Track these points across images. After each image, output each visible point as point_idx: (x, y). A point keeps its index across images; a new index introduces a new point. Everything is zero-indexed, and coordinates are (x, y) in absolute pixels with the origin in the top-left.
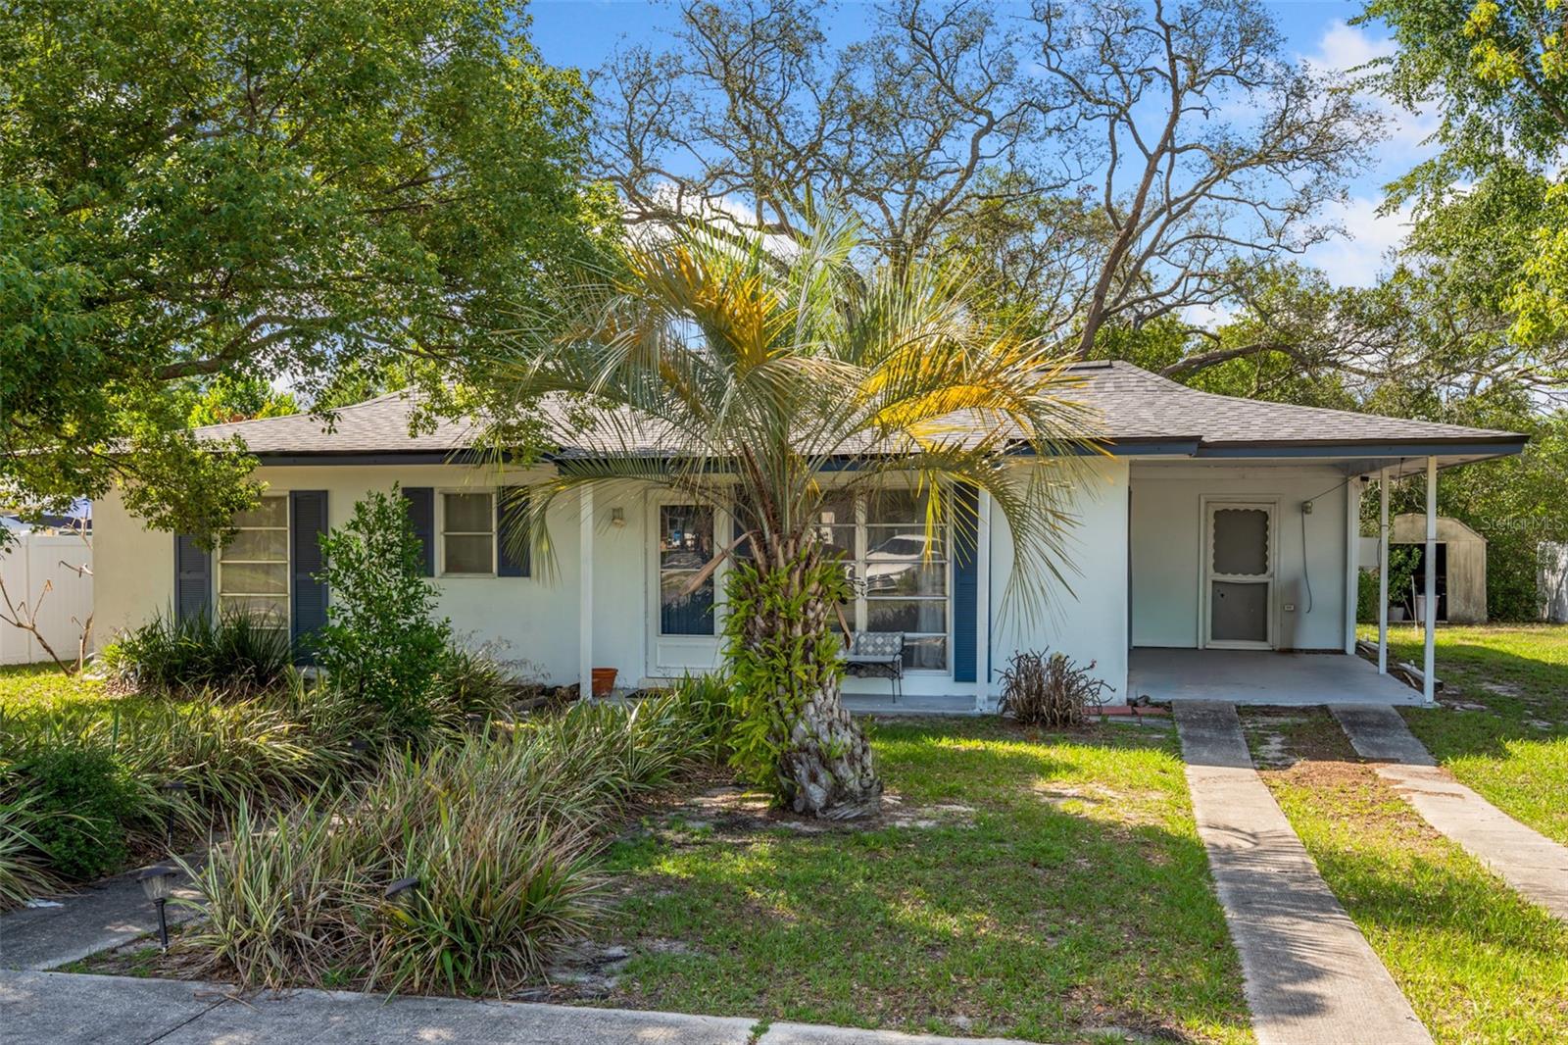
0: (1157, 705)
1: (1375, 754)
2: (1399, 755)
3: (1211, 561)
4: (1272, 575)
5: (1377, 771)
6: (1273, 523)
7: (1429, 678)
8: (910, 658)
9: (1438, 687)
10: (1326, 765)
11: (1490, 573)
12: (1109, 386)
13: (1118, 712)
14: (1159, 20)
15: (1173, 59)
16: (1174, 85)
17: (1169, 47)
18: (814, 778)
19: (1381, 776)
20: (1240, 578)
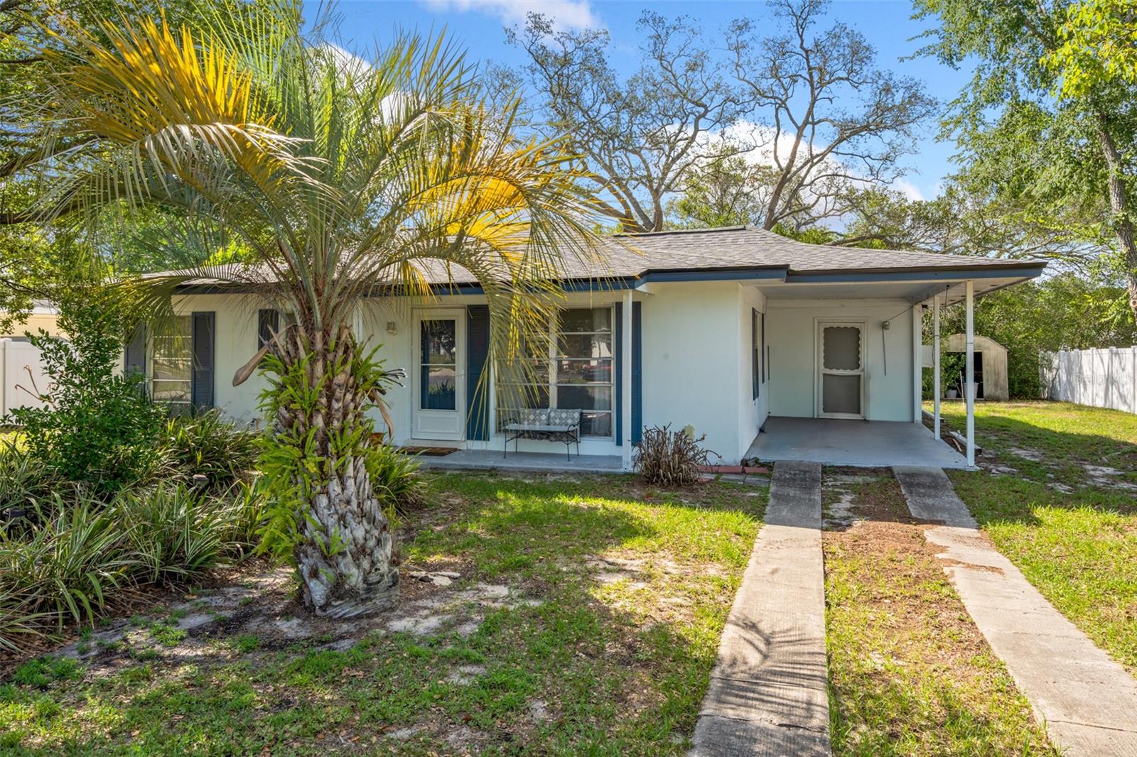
0: (763, 465)
1: (925, 516)
2: (945, 516)
3: (822, 361)
4: (863, 370)
5: (926, 533)
6: (863, 336)
7: (971, 446)
8: (586, 428)
9: (978, 452)
10: (882, 526)
11: (1011, 370)
12: (742, 241)
13: (730, 470)
14: (802, 47)
15: (810, 68)
16: (812, 85)
17: (808, 62)
18: (316, 574)
19: (929, 540)
20: (841, 372)
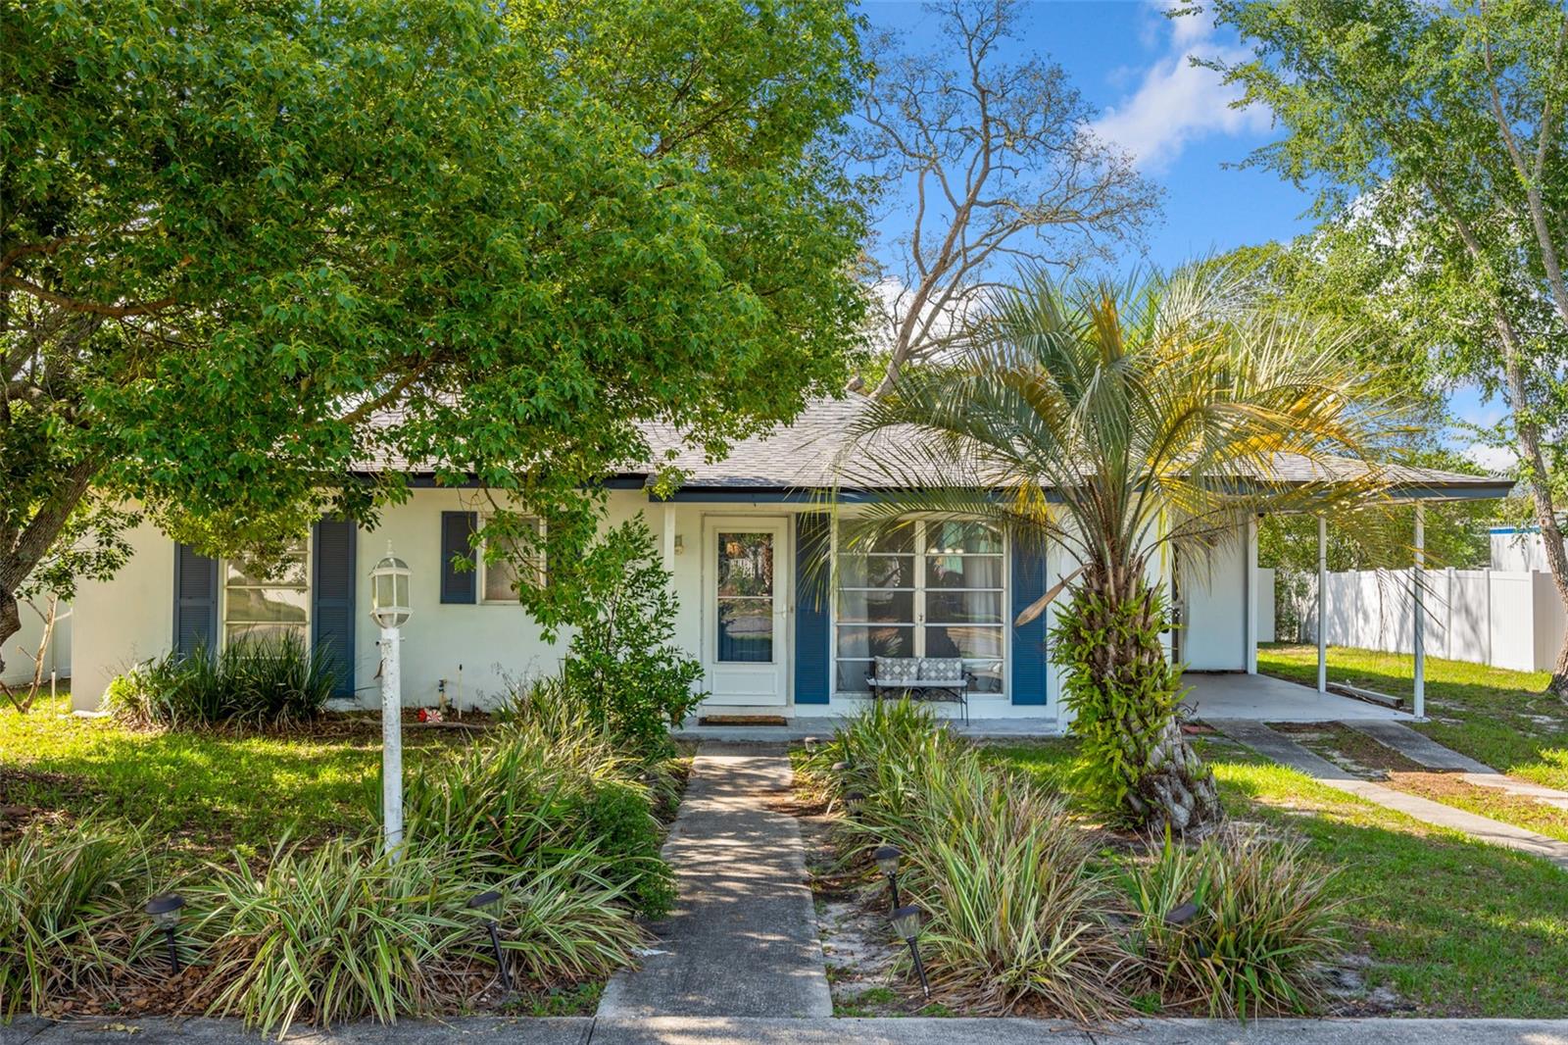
1: (1439, 764)
14: (975, 84)
15: (987, 120)
18: (1178, 799)
